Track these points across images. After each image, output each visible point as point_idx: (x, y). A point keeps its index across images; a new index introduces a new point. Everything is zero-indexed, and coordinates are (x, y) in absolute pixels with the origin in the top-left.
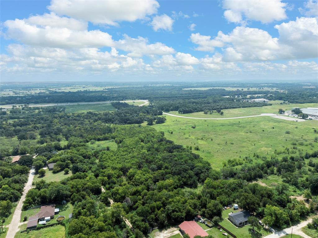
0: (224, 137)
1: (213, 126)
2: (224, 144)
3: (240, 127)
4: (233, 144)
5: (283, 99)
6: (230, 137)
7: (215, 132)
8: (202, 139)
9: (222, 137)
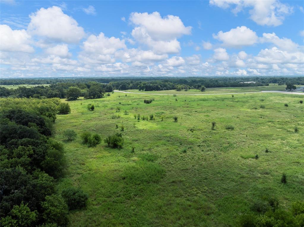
0: (208, 116)
1: (185, 101)
2: (207, 130)
3: (237, 102)
4: (232, 129)
5: (277, 82)
6: (222, 115)
7: (187, 108)
8: (152, 118)
9: (202, 116)
